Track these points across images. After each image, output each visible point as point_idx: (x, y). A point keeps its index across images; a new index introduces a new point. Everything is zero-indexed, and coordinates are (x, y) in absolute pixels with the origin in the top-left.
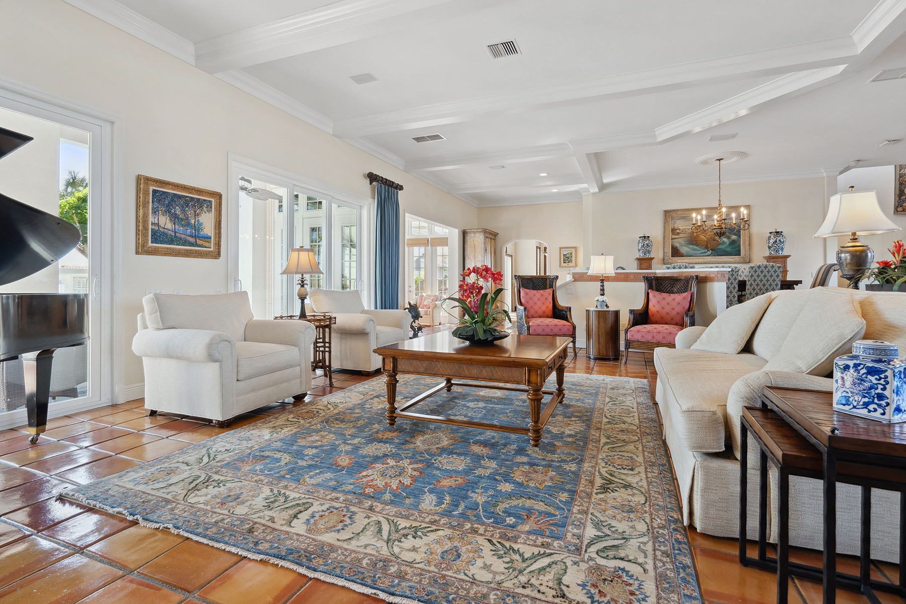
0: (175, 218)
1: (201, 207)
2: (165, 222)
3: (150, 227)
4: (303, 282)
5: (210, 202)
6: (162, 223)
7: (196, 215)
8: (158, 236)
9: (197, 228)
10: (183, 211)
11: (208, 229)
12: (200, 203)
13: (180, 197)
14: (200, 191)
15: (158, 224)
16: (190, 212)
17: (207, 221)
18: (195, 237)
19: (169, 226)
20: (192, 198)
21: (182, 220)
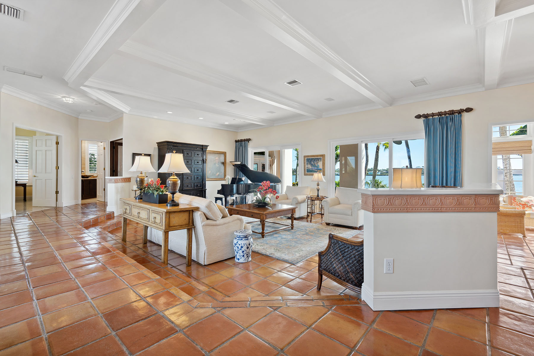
0: (312, 165)
1: (318, 160)
2: (310, 167)
3: (306, 168)
4: (318, 184)
5: (321, 158)
6: (309, 167)
7: (317, 163)
8: (308, 171)
9: (318, 167)
10: (314, 163)
11: (321, 167)
12: (318, 159)
13: (313, 159)
14: (317, 156)
15: (308, 168)
16: (316, 162)
17: (320, 164)
18: (317, 170)
19: (311, 167)
20: (316, 158)
21: (314, 165)
